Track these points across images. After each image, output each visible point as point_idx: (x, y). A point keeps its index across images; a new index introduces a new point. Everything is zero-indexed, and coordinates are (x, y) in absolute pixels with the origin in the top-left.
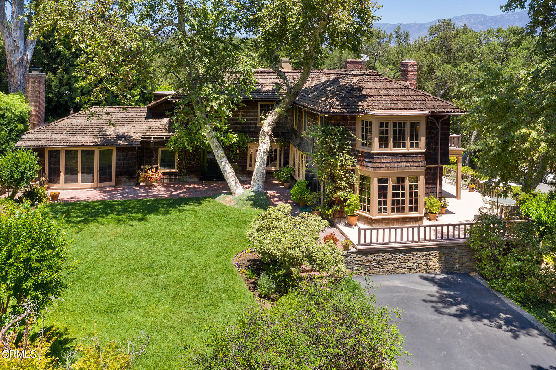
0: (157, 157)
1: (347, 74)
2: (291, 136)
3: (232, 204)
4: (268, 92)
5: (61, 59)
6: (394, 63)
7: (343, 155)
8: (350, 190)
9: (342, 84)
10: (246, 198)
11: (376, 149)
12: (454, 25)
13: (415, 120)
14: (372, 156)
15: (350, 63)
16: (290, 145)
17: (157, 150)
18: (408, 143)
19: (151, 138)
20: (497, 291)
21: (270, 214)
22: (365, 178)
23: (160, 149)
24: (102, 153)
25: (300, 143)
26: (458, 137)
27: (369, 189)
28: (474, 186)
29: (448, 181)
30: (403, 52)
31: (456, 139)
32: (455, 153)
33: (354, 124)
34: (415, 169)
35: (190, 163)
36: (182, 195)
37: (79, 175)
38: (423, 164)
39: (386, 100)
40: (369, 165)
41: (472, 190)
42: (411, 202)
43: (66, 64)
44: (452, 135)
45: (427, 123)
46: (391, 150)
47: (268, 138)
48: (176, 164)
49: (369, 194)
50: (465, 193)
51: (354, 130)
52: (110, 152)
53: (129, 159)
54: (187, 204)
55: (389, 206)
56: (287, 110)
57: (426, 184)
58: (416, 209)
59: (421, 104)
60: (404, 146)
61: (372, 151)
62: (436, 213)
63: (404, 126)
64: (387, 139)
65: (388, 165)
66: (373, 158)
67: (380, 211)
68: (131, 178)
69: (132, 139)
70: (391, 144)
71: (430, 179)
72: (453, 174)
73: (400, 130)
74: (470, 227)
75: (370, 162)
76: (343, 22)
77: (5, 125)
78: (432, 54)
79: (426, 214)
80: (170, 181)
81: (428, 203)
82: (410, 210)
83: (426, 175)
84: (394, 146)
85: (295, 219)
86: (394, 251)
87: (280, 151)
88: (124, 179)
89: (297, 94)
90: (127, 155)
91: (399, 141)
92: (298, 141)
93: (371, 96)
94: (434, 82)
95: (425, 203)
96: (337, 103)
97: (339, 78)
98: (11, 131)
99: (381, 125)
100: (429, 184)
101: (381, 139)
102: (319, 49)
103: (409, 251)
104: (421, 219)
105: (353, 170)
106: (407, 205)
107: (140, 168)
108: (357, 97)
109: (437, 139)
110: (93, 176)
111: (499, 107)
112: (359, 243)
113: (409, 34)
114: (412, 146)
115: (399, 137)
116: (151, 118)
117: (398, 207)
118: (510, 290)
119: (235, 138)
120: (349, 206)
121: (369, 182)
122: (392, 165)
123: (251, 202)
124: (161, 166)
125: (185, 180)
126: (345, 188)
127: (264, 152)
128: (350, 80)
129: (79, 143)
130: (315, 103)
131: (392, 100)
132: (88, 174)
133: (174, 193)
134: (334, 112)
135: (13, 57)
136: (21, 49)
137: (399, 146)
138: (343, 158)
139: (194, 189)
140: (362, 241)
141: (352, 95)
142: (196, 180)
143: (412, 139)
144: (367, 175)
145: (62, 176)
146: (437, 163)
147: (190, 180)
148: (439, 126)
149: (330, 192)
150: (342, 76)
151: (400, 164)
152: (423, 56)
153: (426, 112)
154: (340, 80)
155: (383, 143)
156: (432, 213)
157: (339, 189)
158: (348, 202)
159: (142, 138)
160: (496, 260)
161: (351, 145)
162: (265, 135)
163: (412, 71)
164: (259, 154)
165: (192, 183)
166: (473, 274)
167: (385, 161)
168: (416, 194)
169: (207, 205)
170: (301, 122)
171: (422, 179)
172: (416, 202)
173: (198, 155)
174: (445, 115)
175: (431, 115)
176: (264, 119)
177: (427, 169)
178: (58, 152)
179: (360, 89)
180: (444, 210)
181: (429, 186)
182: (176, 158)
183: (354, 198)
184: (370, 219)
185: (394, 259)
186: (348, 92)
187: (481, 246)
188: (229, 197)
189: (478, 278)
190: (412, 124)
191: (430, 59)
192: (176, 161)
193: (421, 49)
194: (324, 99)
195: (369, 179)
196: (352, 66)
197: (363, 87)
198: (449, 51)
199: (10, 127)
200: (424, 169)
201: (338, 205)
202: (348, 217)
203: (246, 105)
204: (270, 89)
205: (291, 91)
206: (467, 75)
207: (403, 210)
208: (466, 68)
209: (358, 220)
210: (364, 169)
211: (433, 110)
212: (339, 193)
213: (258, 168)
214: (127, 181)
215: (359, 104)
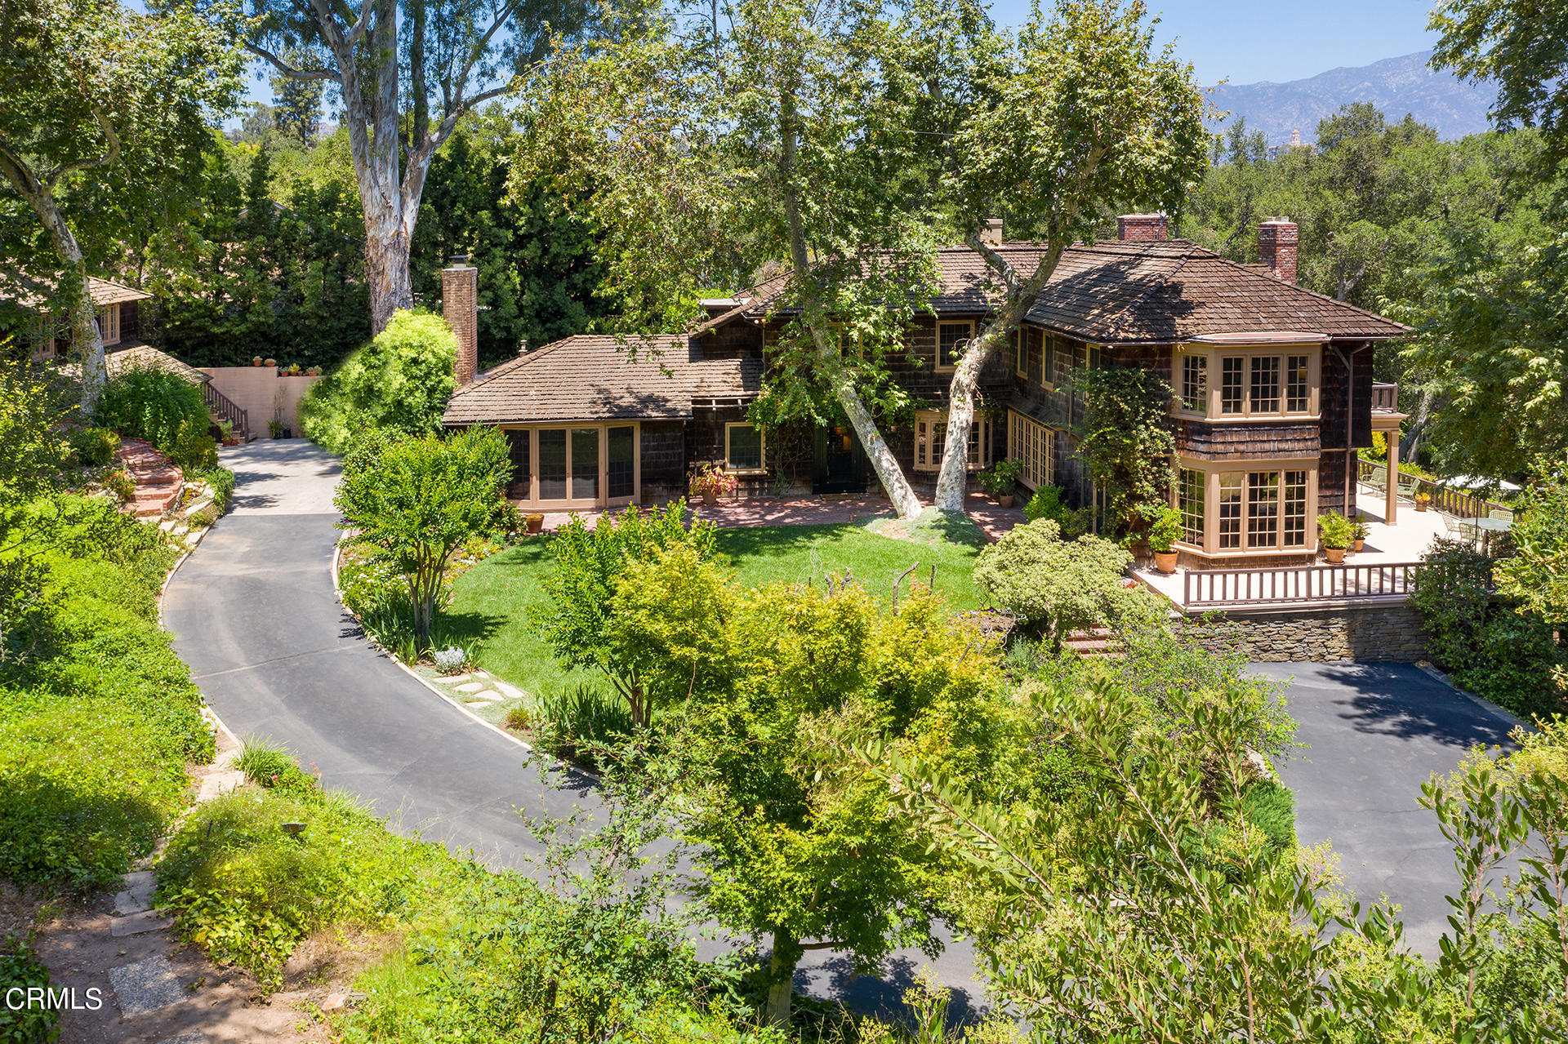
0: (722, 442)
1: (1140, 256)
2: (1010, 393)
3: (903, 536)
4: (957, 296)
5: (472, 231)
6: (1221, 211)
7: (1147, 428)
8: (1158, 500)
9: (1131, 278)
10: (929, 523)
11: (1216, 414)
12: (1381, 116)
13: (1298, 354)
14: (1206, 430)
15: (1131, 223)
16: (1010, 413)
17: (722, 428)
18: (1283, 401)
19: (710, 402)
20: (1471, 691)
21: (1021, 537)
22: (1192, 475)
23: (728, 425)
24: (613, 434)
25: (1038, 409)
26: (1391, 390)
27: (1201, 498)
28: (1428, 498)
29: (1366, 490)
30: (1251, 187)
31: (1386, 394)
32: (1383, 423)
33: (1168, 364)
34: (1299, 456)
35: (793, 455)
36: (787, 521)
37: (569, 481)
38: (1317, 444)
39: (1233, 313)
40: (1202, 447)
41: (1421, 507)
42: (1289, 524)
43: (481, 241)
44: (1377, 385)
45: (1324, 358)
46: (1247, 416)
47: (968, 397)
48: (763, 458)
49: (1201, 510)
50: (1406, 513)
51: (1168, 377)
52: (629, 432)
53: (669, 447)
54: (811, 538)
55: (1244, 533)
56: (1012, 336)
57: (1320, 487)
58: (1300, 539)
59: (1311, 320)
60: (1275, 408)
61: (1208, 420)
62: (1341, 548)
63: (1275, 366)
64: (1238, 393)
65: (1242, 447)
66: (1209, 433)
67: (1224, 542)
68: (672, 488)
69: (669, 405)
70: (1247, 404)
71: (1328, 477)
72: (1379, 473)
73: (1266, 375)
74: (1418, 570)
75: (1203, 442)
76: (1150, 153)
77: (419, 378)
78: (1327, 193)
79: (1322, 551)
80: (750, 494)
81: (1325, 527)
82: (1289, 540)
83: (1320, 470)
84: (1255, 408)
85: (1070, 545)
86: (1258, 618)
87: (987, 426)
88: (659, 489)
89: (1029, 301)
90: (664, 438)
91: (1264, 396)
92: (1031, 405)
93: (1201, 304)
94: (1331, 262)
95: (1320, 529)
96: (1131, 320)
97: (1119, 263)
98: (431, 391)
99: (1227, 363)
100: (1327, 487)
101: (1226, 394)
102: (1092, 208)
103: (1289, 617)
104: (1311, 558)
105: (1166, 460)
106: (1281, 531)
107: (687, 468)
108: (1172, 307)
109: (1346, 392)
110: (596, 483)
111: (1478, 321)
112: (1187, 601)
113: (1264, 139)
114: (1292, 406)
115: (1265, 390)
116: (701, 359)
117: (1262, 533)
118: (1497, 688)
119: (899, 399)
120: (1159, 533)
121: (1201, 482)
122: (1250, 447)
123: (943, 532)
124: (732, 462)
125: (783, 492)
126: (1152, 497)
127: (962, 429)
128: (1147, 268)
129: (568, 413)
130: (1080, 322)
131: (1246, 311)
132: (587, 478)
133: (769, 518)
134: (1126, 340)
135: (381, 230)
136: (396, 212)
137: (1265, 409)
138: (1145, 435)
139: (807, 509)
140: (1193, 597)
141: (1161, 301)
142: (806, 491)
143: (1291, 393)
144: (1196, 468)
145: (535, 485)
146: (1344, 443)
147: (795, 492)
148: (1350, 366)
149: (1119, 505)
150: (1126, 258)
151: (1267, 446)
152: (1303, 196)
153: (1323, 337)
154: (1123, 268)
155: (1232, 401)
156: (1334, 548)
157: (1140, 498)
158: (1157, 525)
159: (694, 402)
160: (1469, 632)
161: (1162, 408)
162: (963, 392)
163: (1285, 245)
164: (951, 433)
165: (798, 498)
166: (1421, 665)
167: (1235, 439)
168: (1301, 508)
169: (852, 537)
170: (1039, 362)
171: (1313, 475)
172: (1300, 524)
173: (809, 439)
174: (1364, 342)
175: (1333, 343)
176: (960, 357)
177: (1325, 456)
178: (526, 434)
179: (1176, 289)
180: (1358, 543)
181: (1328, 493)
182: (763, 445)
183: (1170, 515)
184: (1203, 559)
185: (1259, 633)
186: (1151, 297)
187: (1438, 603)
188: (893, 522)
189: (1432, 672)
190: (1292, 362)
191: (1320, 205)
192: (763, 452)
193: (1298, 179)
194: (1096, 312)
195: (1201, 475)
196: (1137, 230)
197: (1181, 284)
198: (1368, 180)
199: (429, 383)
200: (1317, 456)
201: (1135, 530)
202: (1157, 555)
203: (919, 327)
204: (961, 290)
205: (1017, 296)
206: (1412, 247)
207: (1272, 540)
208: (1411, 231)
209: (1178, 562)
210: (1191, 456)
211: (1337, 331)
212: (1140, 507)
213: (951, 462)
214: (665, 493)
215: (1178, 321)
